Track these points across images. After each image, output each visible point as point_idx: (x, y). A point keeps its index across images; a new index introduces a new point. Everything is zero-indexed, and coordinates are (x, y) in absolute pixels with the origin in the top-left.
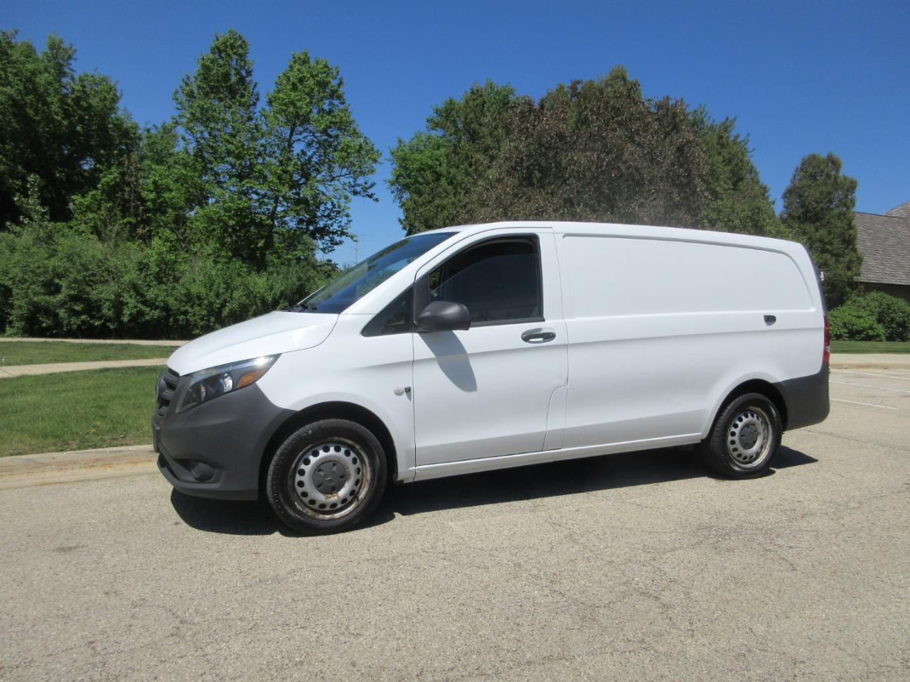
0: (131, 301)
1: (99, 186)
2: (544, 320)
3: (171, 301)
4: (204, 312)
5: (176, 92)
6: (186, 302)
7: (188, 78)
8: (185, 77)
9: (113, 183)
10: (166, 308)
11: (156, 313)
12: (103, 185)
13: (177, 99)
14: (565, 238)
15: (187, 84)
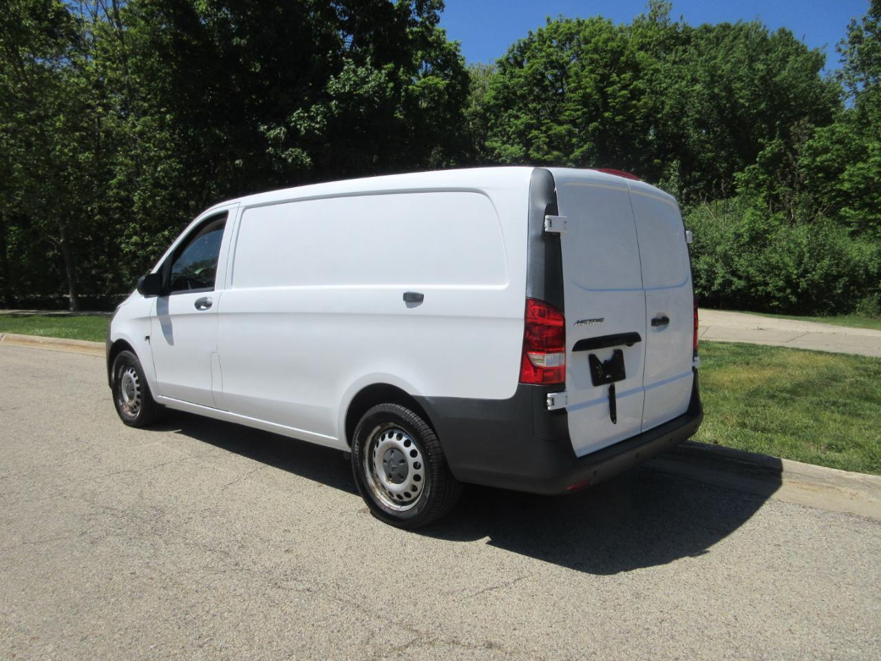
0: (720, 270)
1: (758, 159)
2: (213, 290)
3: (751, 270)
4: (781, 283)
5: (842, 42)
6: (768, 273)
7: (854, 22)
8: (850, 23)
9: (770, 154)
10: (748, 278)
11: (742, 283)
12: (761, 158)
13: (840, 50)
14: (248, 210)
15: (852, 29)
